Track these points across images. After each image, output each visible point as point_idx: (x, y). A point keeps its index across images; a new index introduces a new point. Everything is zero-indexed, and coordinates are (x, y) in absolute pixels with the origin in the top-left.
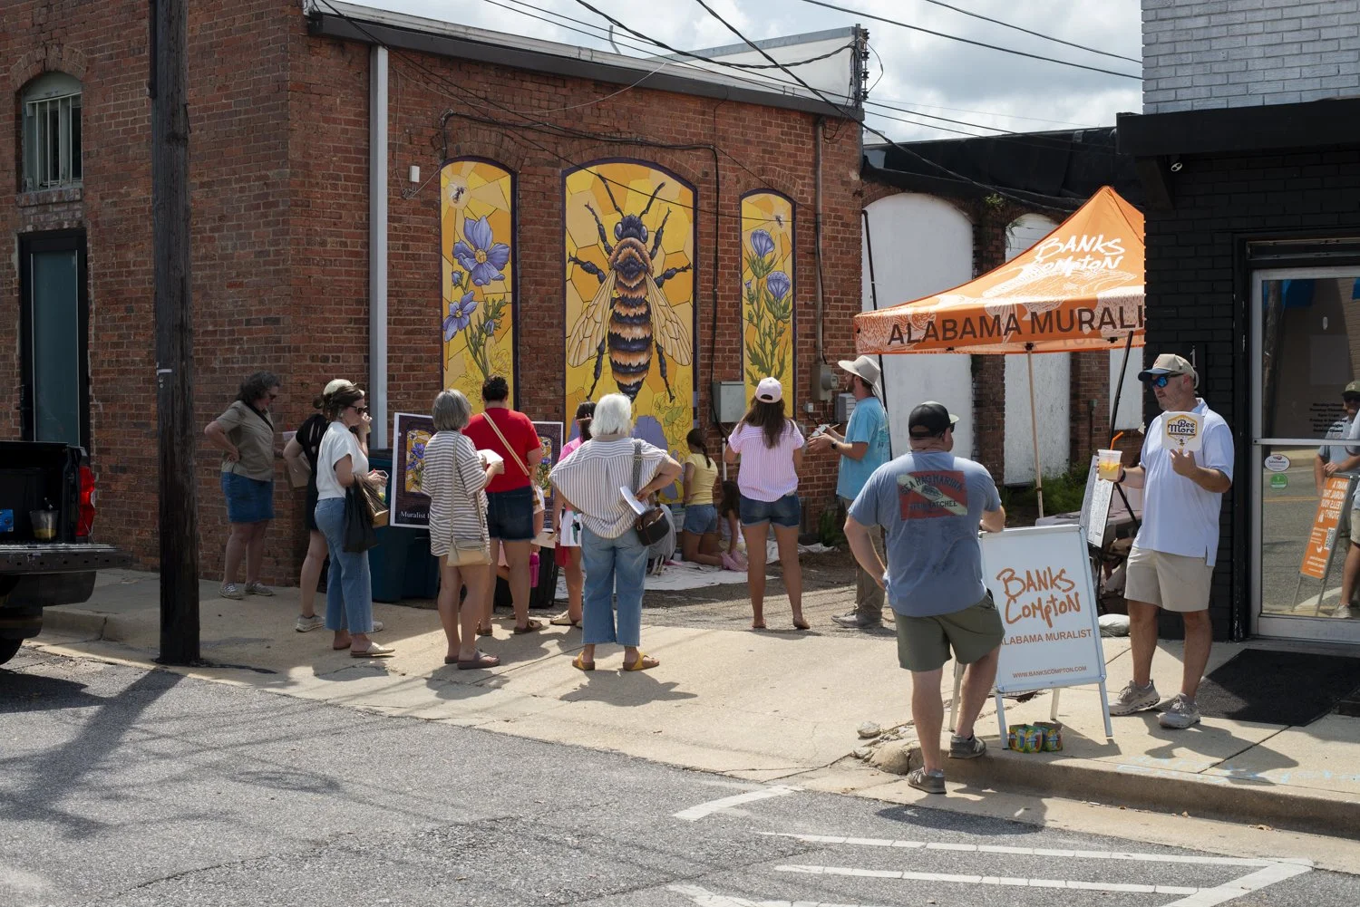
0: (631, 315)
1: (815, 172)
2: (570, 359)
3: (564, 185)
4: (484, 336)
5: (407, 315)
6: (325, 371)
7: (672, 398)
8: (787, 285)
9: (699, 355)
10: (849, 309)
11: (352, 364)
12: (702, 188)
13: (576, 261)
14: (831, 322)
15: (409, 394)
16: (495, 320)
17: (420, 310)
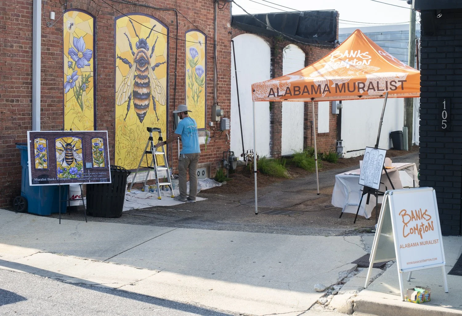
0: (142, 83)
1: (214, 23)
2: (117, 102)
3: (115, 23)
4: (81, 91)
5: (49, 81)
6: (13, 107)
7: (158, 120)
8: (203, 72)
9: (169, 101)
10: (226, 82)
11: (24, 103)
12: (171, 27)
13: (120, 58)
14: (220, 87)
15: (49, 118)
16: (86, 84)
17: (55, 79)
